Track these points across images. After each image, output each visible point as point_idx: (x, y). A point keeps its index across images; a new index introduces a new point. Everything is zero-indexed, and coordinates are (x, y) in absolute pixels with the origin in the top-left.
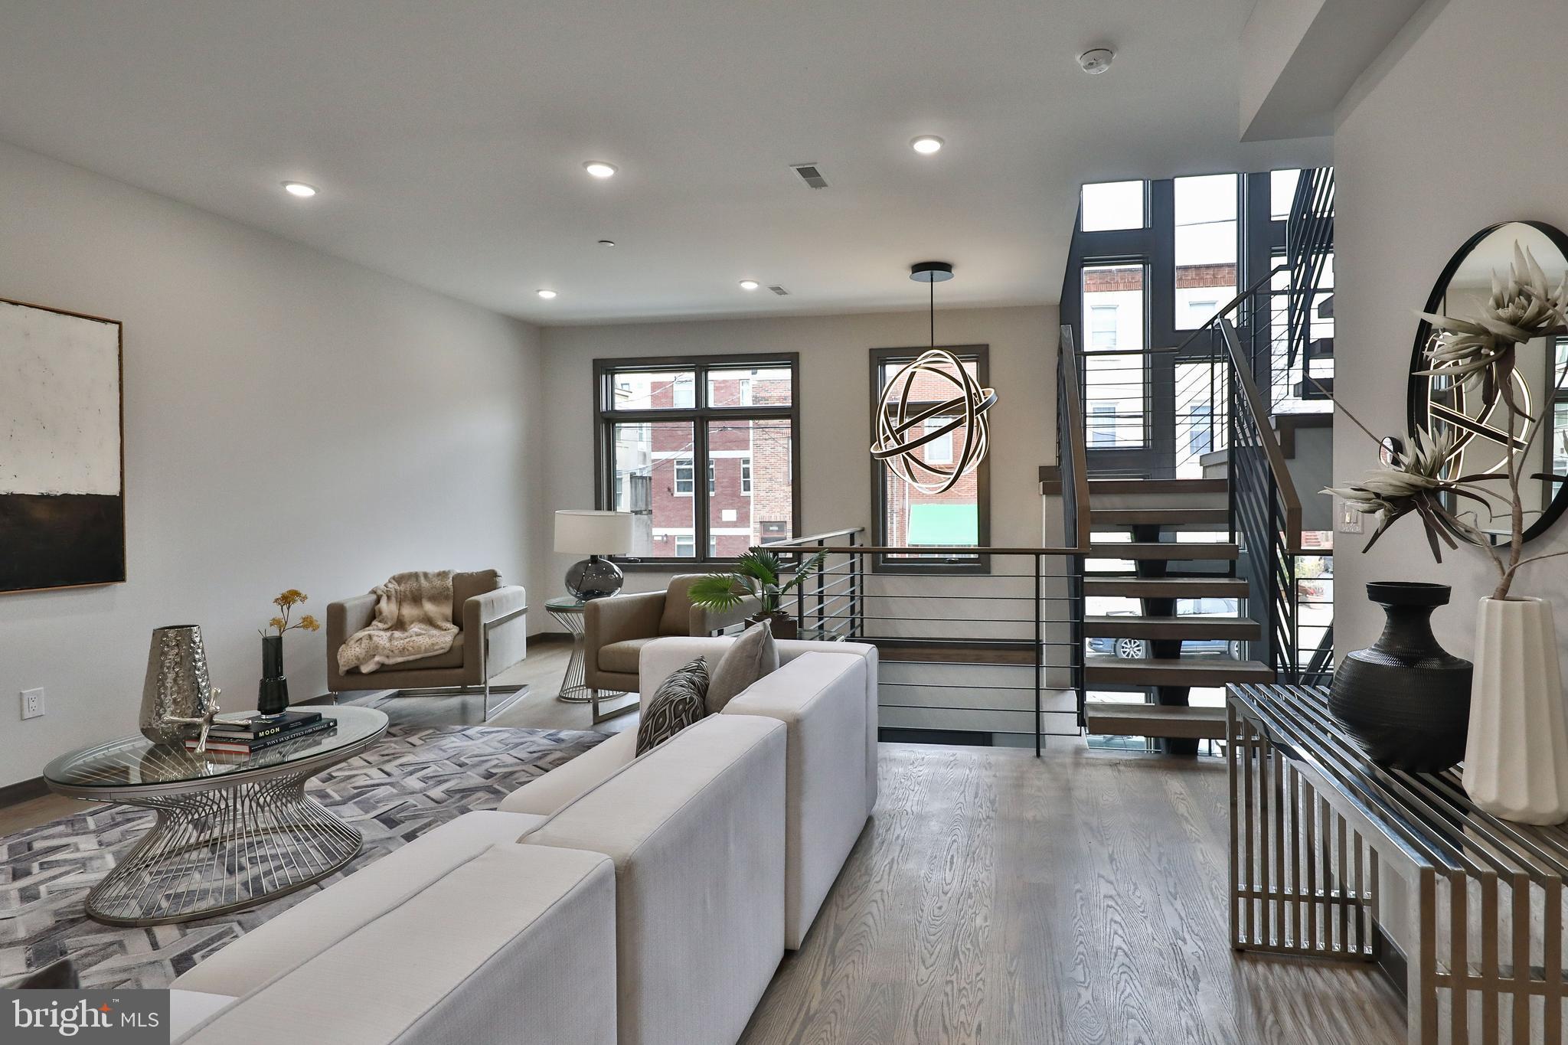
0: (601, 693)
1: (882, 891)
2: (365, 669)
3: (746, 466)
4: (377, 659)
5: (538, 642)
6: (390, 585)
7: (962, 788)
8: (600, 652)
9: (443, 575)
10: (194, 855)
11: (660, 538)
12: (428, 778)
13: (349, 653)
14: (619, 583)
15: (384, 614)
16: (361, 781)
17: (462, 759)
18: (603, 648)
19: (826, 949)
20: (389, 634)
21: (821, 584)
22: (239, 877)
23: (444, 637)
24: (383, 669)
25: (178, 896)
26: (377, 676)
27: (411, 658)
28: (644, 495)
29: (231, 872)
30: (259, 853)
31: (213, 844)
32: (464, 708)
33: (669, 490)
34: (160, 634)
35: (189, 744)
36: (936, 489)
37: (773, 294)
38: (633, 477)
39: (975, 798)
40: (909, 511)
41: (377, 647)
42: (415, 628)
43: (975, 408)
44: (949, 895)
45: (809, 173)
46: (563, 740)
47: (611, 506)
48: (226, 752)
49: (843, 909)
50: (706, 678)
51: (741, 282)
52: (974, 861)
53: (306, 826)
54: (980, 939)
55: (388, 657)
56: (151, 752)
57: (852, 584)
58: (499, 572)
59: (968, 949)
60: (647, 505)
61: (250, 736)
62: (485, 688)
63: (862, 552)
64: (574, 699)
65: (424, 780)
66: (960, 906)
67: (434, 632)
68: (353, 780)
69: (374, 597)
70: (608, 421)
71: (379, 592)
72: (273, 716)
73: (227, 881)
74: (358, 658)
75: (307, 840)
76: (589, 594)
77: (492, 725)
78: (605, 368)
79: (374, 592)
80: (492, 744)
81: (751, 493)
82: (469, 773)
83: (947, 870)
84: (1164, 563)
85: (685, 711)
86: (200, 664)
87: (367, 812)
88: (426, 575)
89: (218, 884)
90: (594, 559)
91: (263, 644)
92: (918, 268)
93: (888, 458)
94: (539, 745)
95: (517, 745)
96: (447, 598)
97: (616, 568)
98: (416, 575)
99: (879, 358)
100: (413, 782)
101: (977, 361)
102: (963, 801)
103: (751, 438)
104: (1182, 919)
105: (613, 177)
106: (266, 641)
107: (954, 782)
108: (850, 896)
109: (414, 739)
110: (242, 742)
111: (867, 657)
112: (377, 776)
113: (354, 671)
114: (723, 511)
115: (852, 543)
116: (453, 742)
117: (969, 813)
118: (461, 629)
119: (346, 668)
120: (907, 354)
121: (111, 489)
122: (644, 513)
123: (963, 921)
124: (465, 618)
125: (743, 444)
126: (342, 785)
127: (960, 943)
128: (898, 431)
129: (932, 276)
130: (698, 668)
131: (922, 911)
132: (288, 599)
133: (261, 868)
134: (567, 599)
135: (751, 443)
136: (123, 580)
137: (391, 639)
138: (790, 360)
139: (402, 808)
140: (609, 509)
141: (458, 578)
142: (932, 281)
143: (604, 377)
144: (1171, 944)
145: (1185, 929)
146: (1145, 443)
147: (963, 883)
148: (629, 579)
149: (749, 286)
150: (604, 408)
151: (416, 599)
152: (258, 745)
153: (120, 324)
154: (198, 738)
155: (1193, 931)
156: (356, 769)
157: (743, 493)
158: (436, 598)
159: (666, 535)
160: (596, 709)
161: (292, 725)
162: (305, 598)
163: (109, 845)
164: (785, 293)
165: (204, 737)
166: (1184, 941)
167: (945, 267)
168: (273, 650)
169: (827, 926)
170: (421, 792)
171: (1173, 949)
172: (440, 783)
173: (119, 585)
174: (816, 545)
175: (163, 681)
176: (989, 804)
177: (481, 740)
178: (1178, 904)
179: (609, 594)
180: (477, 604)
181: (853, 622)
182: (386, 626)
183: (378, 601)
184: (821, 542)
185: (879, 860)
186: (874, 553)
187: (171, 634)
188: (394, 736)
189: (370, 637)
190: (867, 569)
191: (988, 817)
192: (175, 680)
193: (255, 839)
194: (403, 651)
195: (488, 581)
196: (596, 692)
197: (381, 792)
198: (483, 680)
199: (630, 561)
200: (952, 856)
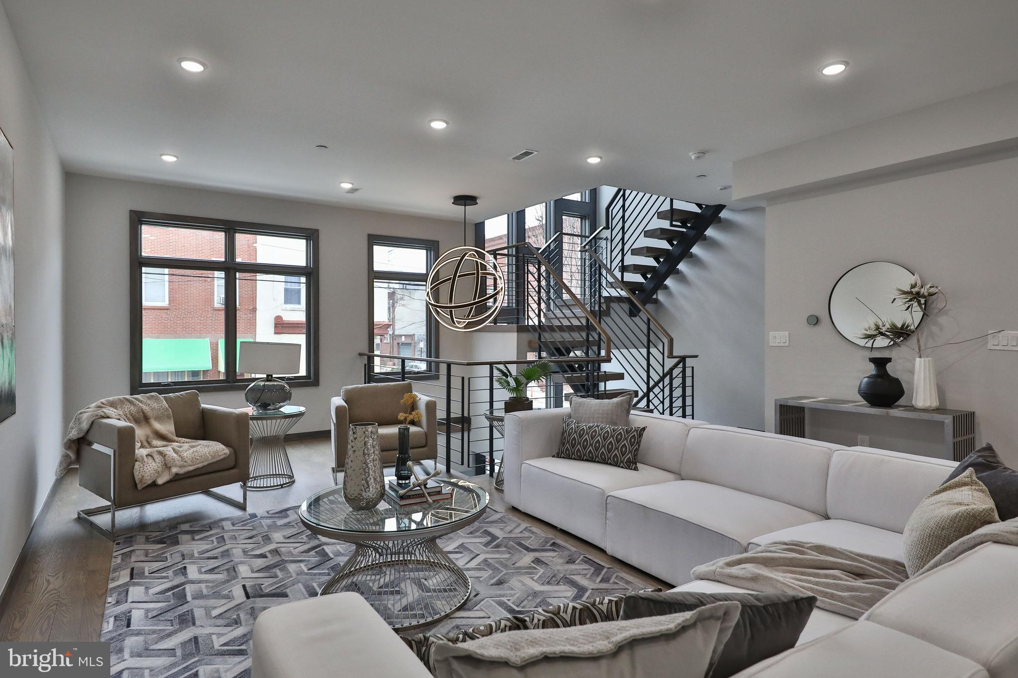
2: (160, 481)
26: (169, 485)
74: (152, 476)
85: (626, 439)
92: (457, 199)
113: (152, 484)
129: (464, 203)
138: (304, 233)
167: (473, 199)
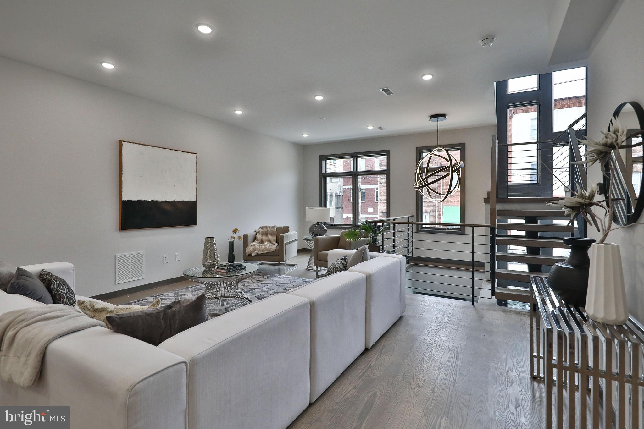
0: (319, 268)
1: (401, 338)
2: (253, 254)
3: (377, 191)
4: (256, 252)
5: (301, 251)
6: (260, 230)
7: (439, 312)
8: (318, 254)
9: (274, 227)
10: (213, 300)
11: (345, 218)
12: (269, 288)
13: (249, 249)
14: (325, 232)
15: (258, 238)
16: (252, 287)
17: (278, 284)
18: (319, 253)
19: (379, 350)
20: (259, 244)
21: (394, 235)
22: (224, 307)
23: (274, 247)
24: (257, 255)
25: (210, 309)
26: (256, 257)
27: (265, 252)
28: (340, 202)
29: (222, 306)
30: (228, 302)
31: (217, 298)
32: (279, 270)
33: (349, 200)
34: (207, 239)
35: (213, 269)
36: (439, 201)
37: (379, 130)
38: (337, 195)
39: (443, 315)
40: (443, 209)
41: (256, 248)
42: (266, 243)
43: (454, 169)
44: (425, 343)
45: (386, 91)
46: (307, 282)
47: (325, 206)
48: (221, 272)
49: (387, 341)
50: (347, 262)
51: (368, 126)
52: (437, 334)
53: (239, 297)
54: (432, 357)
55: (259, 251)
56: (204, 271)
57: (408, 236)
58: (290, 227)
59: (427, 359)
60: (341, 205)
61: (226, 268)
62: (285, 264)
63: (412, 224)
64: (311, 270)
65: (268, 288)
66: (428, 347)
67: (271, 245)
68: (250, 286)
69: (255, 233)
70: (324, 176)
71: (257, 232)
72: (231, 264)
73: (221, 308)
74: (251, 251)
75: (240, 300)
76: (316, 235)
77: (286, 275)
78: (324, 158)
79: (255, 231)
80: (286, 280)
81: (379, 201)
82: (280, 288)
83: (426, 336)
84: (537, 232)
86: (215, 248)
87: (253, 295)
88: (269, 227)
89: (219, 308)
90: (318, 223)
91: (229, 243)
92: (432, 117)
93: (419, 189)
94: (300, 282)
95: (293, 282)
96: (275, 234)
97: (325, 227)
98: (266, 227)
99: (420, 151)
100: (265, 289)
101: (460, 150)
102: (438, 316)
103: (379, 180)
104: (514, 364)
105: (323, 99)
106: (230, 242)
107: (436, 309)
108: (390, 338)
109: (265, 277)
110: (225, 269)
111: (401, 260)
112: (256, 286)
113: (250, 255)
114: (369, 208)
115: (408, 220)
116: (276, 279)
117: (439, 320)
118: (279, 245)
119: (248, 254)
120: (430, 149)
121: (194, 200)
122: (340, 208)
123: (428, 351)
124: (280, 241)
125: (376, 183)
126: (247, 287)
127: (425, 357)
128: (425, 179)
129: (438, 119)
130: (345, 258)
131: (414, 346)
132: (235, 231)
133: (229, 306)
134: (309, 236)
135: (379, 182)
136: (197, 225)
137: (260, 246)
138: (386, 153)
139: (262, 295)
140: (324, 207)
141: (278, 228)
142: (438, 121)
143: (323, 161)
144: (506, 371)
145: (514, 368)
146: (537, 182)
147: (431, 341)
148: (329, 231)
149: (370, 128)
150: (323, 172)
151: (266, 234)
152: (228, 271)
153: (197, 154)
154: (215, 268)
155: (517, 369)
156: (250, 283)
157: (376, 201)
158: (272, 234)
159: (348, 217)
160: (317, 274)
161: (236, 266)
162: (239, 231)
163: (194, 295)
164: (383, 129)
165: (216, 267)
166: (512, 371)
167: (443, 116)
168: (231, 244)
169: (381, 345)
170: (267, 292)
171: (506, 373)
172: (272, 290)
173: (196, 226)
174: (393, 221)
175: (207, 252)
176: (448, 318)
177: (284, 279)
178: (514, 360)
179: (322, 235)
180: (283, 236)
181: (408, 250)
182: (258, 242)
183: (256, 234)
184: (394, 220)
185: (401, 329)
186: (418, 225)
187: (209, 239)
188: (260, 275)
189: (254, 245)
190: (414, 230)
191: (446, 322)
192: (210, 251)
193: (227, 298)
194: (263, 250)
195: (286, 229)
196: (317, 267)
197: (257, 290)
198: (284, 261)
199: (331, 225)
200: (429, 332)
